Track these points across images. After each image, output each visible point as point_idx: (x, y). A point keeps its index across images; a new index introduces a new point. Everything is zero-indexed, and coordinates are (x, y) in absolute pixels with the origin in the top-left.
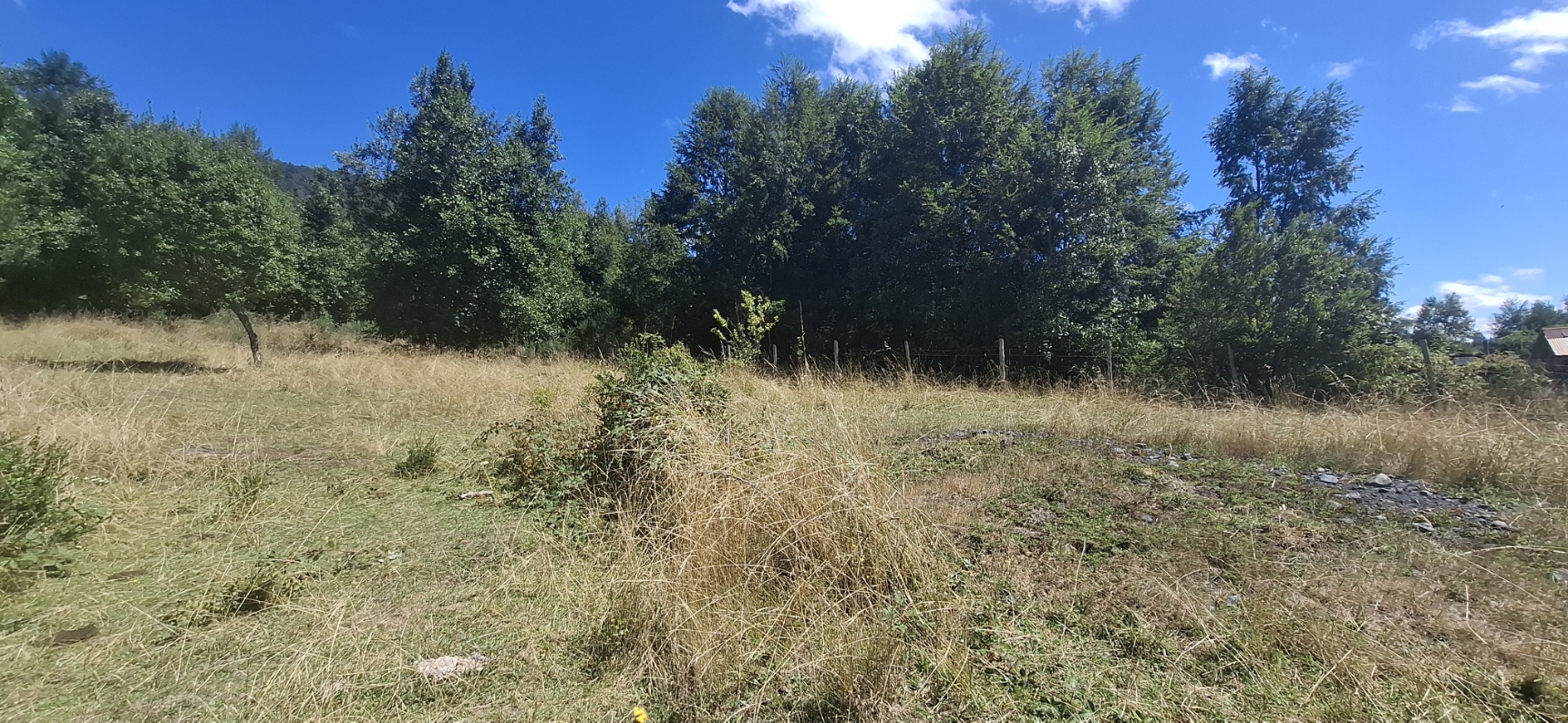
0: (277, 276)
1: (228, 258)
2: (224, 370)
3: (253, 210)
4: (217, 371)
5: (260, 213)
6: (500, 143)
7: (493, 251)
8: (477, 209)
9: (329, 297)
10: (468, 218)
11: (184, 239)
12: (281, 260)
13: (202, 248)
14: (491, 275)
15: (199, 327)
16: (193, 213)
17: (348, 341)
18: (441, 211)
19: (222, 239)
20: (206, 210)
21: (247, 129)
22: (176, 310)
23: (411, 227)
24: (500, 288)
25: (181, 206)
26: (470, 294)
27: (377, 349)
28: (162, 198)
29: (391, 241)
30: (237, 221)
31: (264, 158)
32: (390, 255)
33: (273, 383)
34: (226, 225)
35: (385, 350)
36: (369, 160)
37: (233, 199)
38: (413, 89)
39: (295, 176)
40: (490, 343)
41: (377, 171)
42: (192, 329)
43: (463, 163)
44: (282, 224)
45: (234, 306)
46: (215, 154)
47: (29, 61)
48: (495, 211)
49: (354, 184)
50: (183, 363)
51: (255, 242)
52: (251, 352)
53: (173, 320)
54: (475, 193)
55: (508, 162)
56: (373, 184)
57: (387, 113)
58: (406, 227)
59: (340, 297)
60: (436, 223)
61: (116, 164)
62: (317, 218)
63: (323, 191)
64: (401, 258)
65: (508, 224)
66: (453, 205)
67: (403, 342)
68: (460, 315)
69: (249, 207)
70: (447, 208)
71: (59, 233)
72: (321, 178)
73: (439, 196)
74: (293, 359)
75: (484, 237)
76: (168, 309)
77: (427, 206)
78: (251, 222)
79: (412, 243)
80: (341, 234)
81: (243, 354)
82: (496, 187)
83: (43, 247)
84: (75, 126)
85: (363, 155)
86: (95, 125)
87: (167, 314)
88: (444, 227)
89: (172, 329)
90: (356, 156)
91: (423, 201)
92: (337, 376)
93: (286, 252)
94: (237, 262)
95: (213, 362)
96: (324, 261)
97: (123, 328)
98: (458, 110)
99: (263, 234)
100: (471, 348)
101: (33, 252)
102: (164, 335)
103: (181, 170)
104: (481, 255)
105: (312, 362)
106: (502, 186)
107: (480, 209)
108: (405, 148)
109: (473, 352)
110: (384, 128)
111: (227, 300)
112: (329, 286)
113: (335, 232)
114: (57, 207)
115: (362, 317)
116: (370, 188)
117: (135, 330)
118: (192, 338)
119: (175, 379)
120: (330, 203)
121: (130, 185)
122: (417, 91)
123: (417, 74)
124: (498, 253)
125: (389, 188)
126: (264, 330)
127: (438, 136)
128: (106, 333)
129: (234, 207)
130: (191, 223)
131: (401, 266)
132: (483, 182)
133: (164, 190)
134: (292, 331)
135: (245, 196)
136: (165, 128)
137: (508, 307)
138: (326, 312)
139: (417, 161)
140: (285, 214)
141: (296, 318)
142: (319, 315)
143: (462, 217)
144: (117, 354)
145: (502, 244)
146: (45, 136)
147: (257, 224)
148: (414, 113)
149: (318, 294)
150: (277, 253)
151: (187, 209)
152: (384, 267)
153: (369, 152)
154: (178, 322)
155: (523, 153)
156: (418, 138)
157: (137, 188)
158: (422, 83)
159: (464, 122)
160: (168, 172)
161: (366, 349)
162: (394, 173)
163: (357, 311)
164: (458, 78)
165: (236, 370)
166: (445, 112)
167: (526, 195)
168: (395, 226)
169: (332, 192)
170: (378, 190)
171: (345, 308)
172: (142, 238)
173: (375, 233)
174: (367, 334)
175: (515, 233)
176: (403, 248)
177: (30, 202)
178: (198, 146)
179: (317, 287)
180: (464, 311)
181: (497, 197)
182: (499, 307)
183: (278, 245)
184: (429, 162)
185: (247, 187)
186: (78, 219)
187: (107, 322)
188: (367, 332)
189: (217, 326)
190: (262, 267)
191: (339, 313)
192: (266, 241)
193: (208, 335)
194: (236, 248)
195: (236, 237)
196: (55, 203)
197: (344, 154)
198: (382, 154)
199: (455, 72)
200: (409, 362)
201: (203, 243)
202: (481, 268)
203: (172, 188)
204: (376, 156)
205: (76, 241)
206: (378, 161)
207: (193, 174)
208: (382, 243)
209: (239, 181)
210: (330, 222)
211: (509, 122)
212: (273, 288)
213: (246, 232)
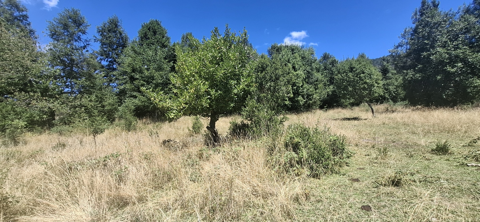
0: (377, 91)
1: (364, 89)
2: (367, 119)
3: (369, 74)
4: (365, 119)
5: (370, 75)
6: (456, 20)
7: (459, 65)
8: (448, 50)
9: (391, 95)
10: (444, 55)
11: (354, 86)
12: (377, 87)
13: (358, 88)
14: (459, 75)
15: (358, 108)
16: (355, 79)
17: (399, 108)
18: (431, 56)
19: (362, 84)
20: (358, 78)
21: (362, 54)
22: (353, 105)
23: (419, 66)
24: (465, 79)
25: (352, 78)
26: (449, 84)
27: (410, 110)
28: (348, 77)
29: (411, 72)
30: (365, 78)
31: (368, 59)
32: (411, 77)
33: (380, 123)
34: (363, 80)
35: (413, 110)
36: (400, 48)
37: (363, 73)
38: (412, 17)
39: (375, 62)
40: (463, 103)
41: (402, 51)
42: (356, 109)
43: (439, 35)
44: (377, 76)
45: (367, 102)
46: (358, 63)
47: (321, 57)
48: (458, 48)
49: (395, 58)
50: (356, 118)
51: (370, 83)
52: (372, 114)
53: (352, 107)
54: (446, 44)
55: (462, 25)
56: (402, 56)
57: (404, 30)
58: (417, 66)
59: (394, 95)
60: (429, 61)
61: (339, 73)
62: (385, 71)
63: (385, 63)
64: (416, 77)
65: (466, 51)
66: (436, 52)
67: (420, 107)
68: (445, 94)
69: (368, 74)
70: (433, 54)
71: (330, 91)
72: (384, 60)
73: (429, 51)
74: (384, 115)
75: (453, 61)
76: (351, 105)
77: (424, 56)
78: (369, 78)
79: (420, 71)
80: (392, 75)
81: (370, 114)
82: (457, 38)
83: (328, 95)
84: (330, 67)
85: (397, 47)
86: (333, 66)
87: (351, 106)
88: (433, 62)
89: (352, 110)
90: (395, 49)
91: (422, 55)
92: (399, 120)
93: (378, 84)
94: (366, 90)
95: (363, 117)
96: (388, 85)
97: (343, 111)
98: (433, 16)
99: (372, 80)
100: (452, 107)
101: (326, 96)
102: (350, 111)
103: (351, 69)
104: (453, 68)
105: (390, 116)
106: (460, 37)
107: (450, 50)
108: (412, 39)
109: (454, 108)
110: (404, 36)
111: (365, 100)
112: (390, 92)
113: (390, 75)
114: (329, 85)
115: (403, 100)
116: (401, 57)
117: (345, 111)
118: (357, 112)
119: (356, 122)
120: (387, 66)
121: (342, 76)
122: (414, 18)
123: (413, 12)
124: (462, 65)
125: (408, 55)
126: (375, 107)
127: (426, 29)
128: (340, 112)
129: (364, 75)
130: (355, 82)
131: (416, 81)
132: (449, 39)
133: (349, 75)
134: (381, 107)
135: (366, 71)
136: (347, 61)
137: (472, 87)
138: (390, 100)
139: (418, 42)
140: (377, 74)
141: (382, 103)
142: (389, 101)
143: (441, 55)
144: (343, 117)
145: (464, 61)
146: (326, 71)
147: (370, 78)
148: (414, 26)
149: (387, 95)
150: (376, 85)
151: (354, 79)
152: (410, 82)
153: (400, 45)
154: (353, 108)
155: (470, 18)
156: (418, 34)
157: (344, 77)
158: (416, 14)
159: (437, 19)
160: (349, 71)
161: (407, 110)
162: (409, 49)
163: (401, 99)
164: (431, 5)
165: (369, 119)
166: (428, 19)
167: (475, 36)
168: (412, 67)
169: (388, 63)
170: (404, 57)
171: (397, 98)
172: (345, 88)
173: (405, 71)
174: (406, 106)
175: (470, 54)
176: (416, 73)
177: (324, 86)
178: (354, 62)
179: (387, 93)
180: (447, 92)
181: (458, 42)
182: (466, 87)
183: (376, 83)
184: (423, 40)
185: (366, 69)
186: (332, 87)
187: (340, 109)
188: (406, 105)
189: (362, 108)
190: (373, 90)
191: (395, 100)
192: (373, 82)
193: (360, 110)
194: (366, 86)
195: (366, 83)
196: (328, 85)
197: (391, 50)
198: (404, 45)
199: (430, 3)
200: (424, 114)
201: (358, 86)
202: (453, 73)
203: (350, 74)
204: (402, 46)
205: (333, 92)
206: (403, 48)
207: (354, 69)
208: (408, 74)
209: (364, 68)
210: (388, 72)
211: (459, 9)
212: (376, 95)
213: (368, 81)
